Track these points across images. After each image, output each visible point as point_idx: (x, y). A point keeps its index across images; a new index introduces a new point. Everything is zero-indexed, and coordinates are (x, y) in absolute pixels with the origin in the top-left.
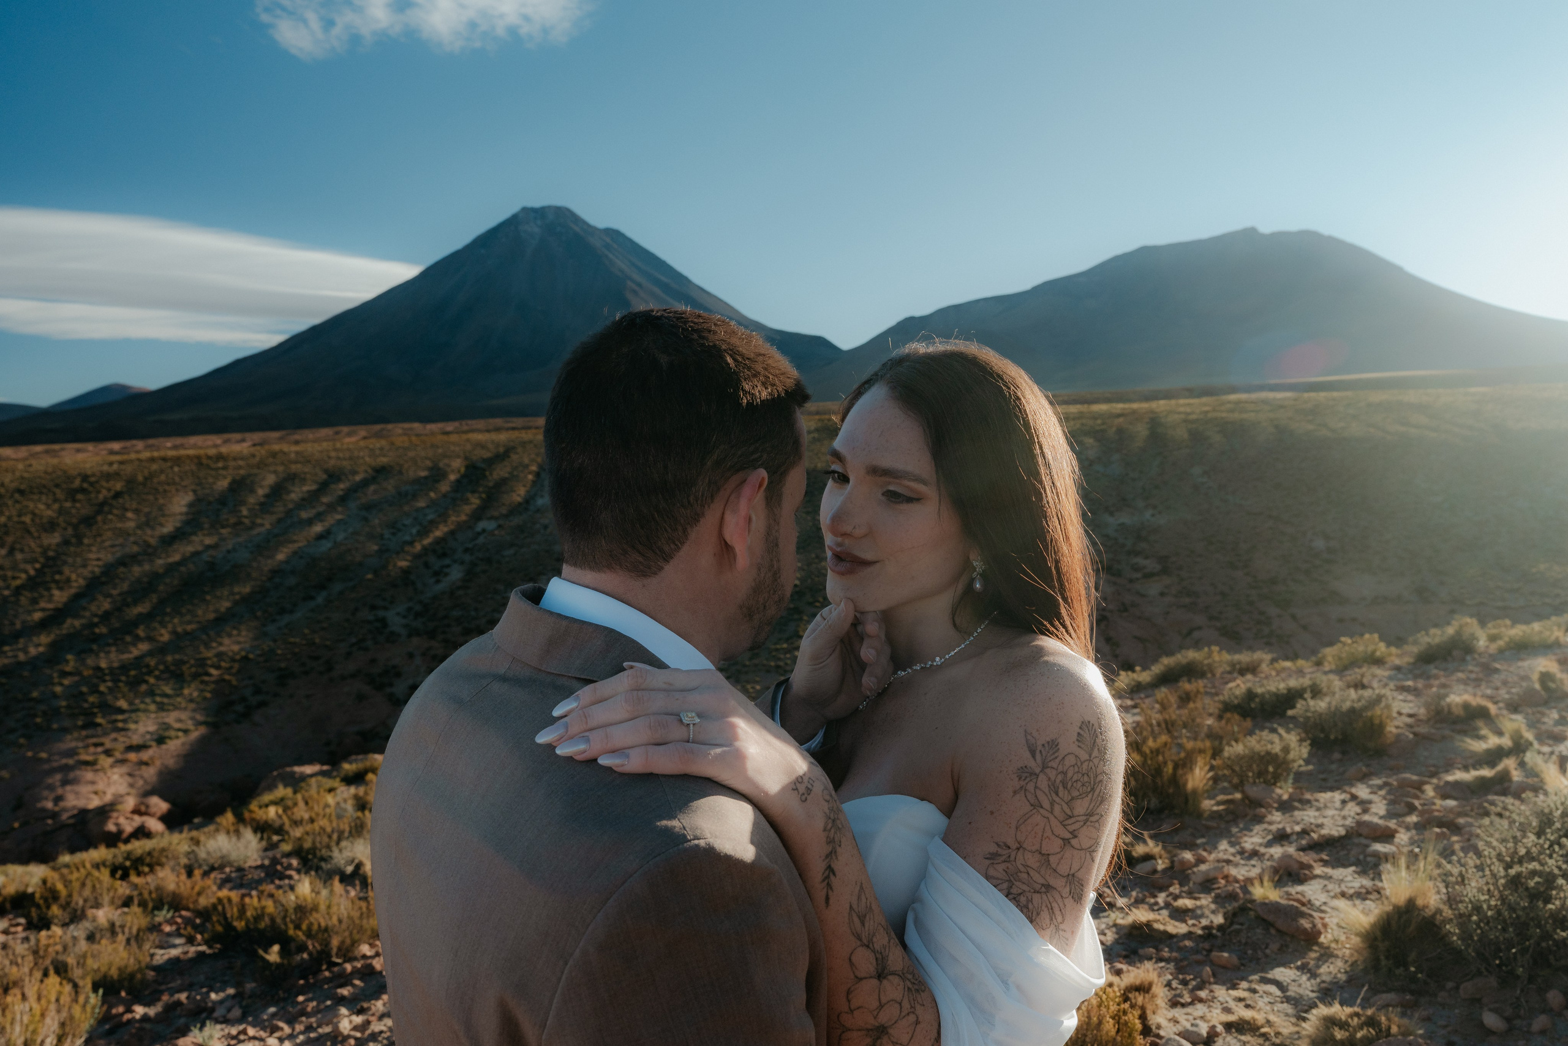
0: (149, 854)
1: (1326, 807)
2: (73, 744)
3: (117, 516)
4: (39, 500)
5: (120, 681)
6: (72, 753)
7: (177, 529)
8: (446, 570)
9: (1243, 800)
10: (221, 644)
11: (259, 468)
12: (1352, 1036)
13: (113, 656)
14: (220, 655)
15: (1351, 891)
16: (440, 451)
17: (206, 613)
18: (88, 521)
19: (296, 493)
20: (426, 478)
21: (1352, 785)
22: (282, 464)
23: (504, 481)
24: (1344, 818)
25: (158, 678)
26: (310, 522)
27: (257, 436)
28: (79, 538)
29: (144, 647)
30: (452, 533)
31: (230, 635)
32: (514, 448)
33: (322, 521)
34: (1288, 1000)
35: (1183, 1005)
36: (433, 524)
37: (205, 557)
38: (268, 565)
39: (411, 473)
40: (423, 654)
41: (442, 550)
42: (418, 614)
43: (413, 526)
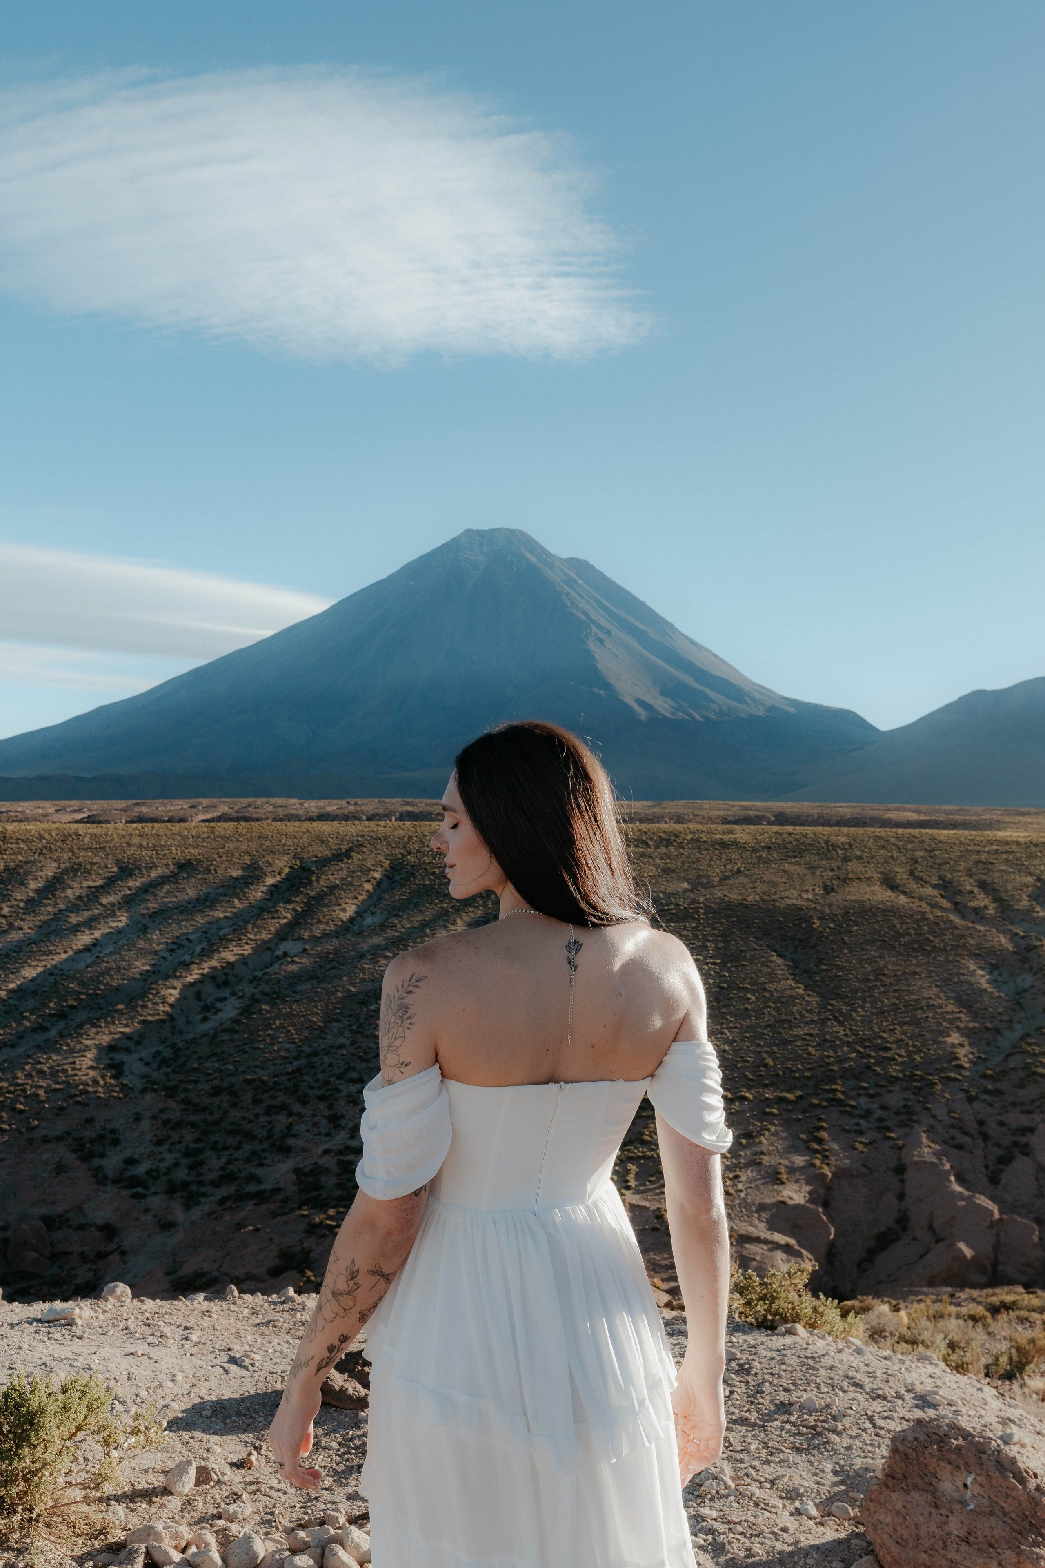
8: (219, 1005)
16: (268, 843)
19: (73, 890)
20: (236, 879)
23: (333, 888)
26: (76, 929)
32: (361, 845)
33: (91, 928)
36: (224, 941)
39: (219, 871)
40: (154, 1117)
41: (224, 977)
42: (164, 1062)
43: (200, 942)
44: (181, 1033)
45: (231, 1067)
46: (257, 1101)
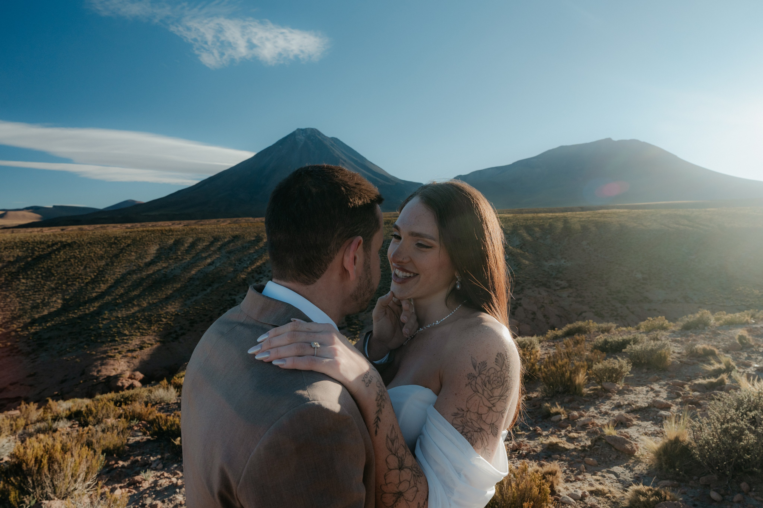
0: (131, 396)
1: (639, 393)
2: (106, 349)
3: (128, 254)
4: (97, 247)
5: (126, 323)
6: (106, 352)
7: (152, 260)
8: (261, 279)
9: (601, 389)
10: (167, 308)
11: (186, 235)
12: (648, 499)
13: (123, 312)
14: (167, 313)
15: (650, 432)
16: (260, 229)
17: (162, 295)
18: (116, 256)
19: (200, 246)
20: (254, 240)
21: (652, 384)
22: (195, 234)
24: (648, 398)
25: (141, 322)
26: (206, 258)
27: (186, 222)
28: (113, 263)
29: (136, 309)
30: (264, 264)
31: (171, 305)
33: (210, 258)
34: (619, 481)
35: (571, 482)
36: (256, 260)
37: (163, 272)
38: (188, 275)
39: (248, 238)
43: (248, 260)
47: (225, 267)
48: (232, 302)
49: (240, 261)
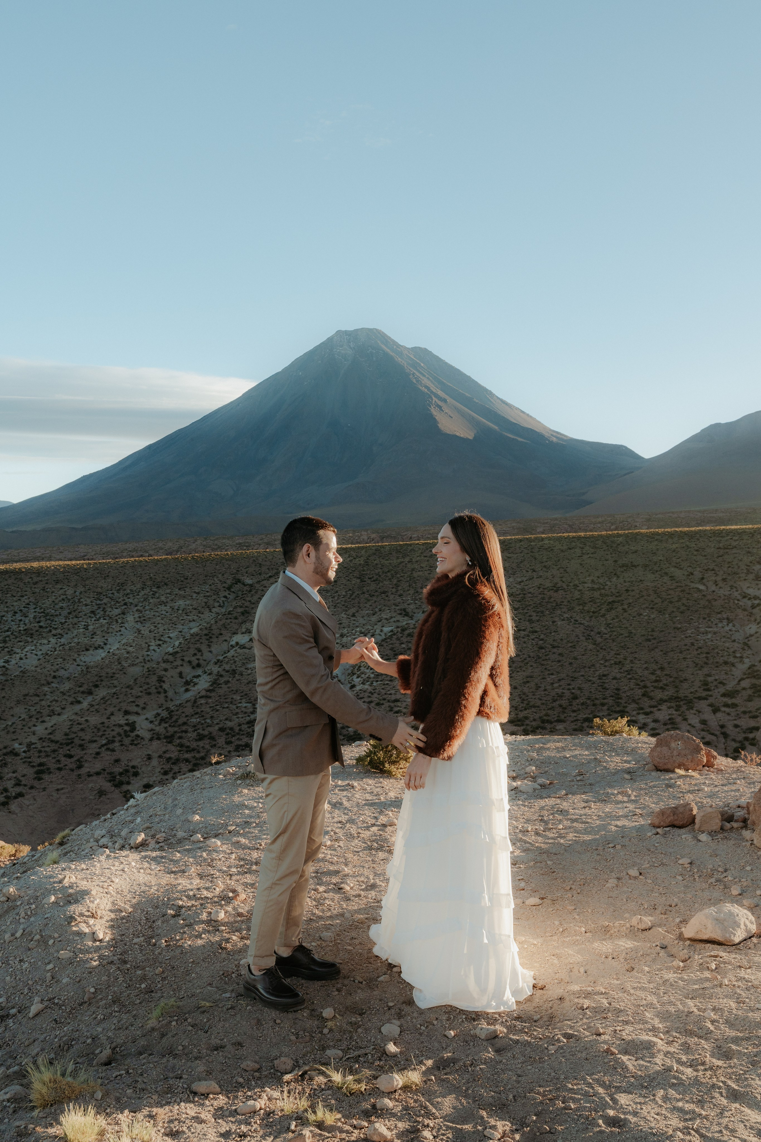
40: (160, 757)
41: (197, 662)
42: (163, 720)
44: (171, 700)
45: (208, 721)
46: (228, 743)
47: (128, 653)
48: (127, 728)
49: (160, 640)
